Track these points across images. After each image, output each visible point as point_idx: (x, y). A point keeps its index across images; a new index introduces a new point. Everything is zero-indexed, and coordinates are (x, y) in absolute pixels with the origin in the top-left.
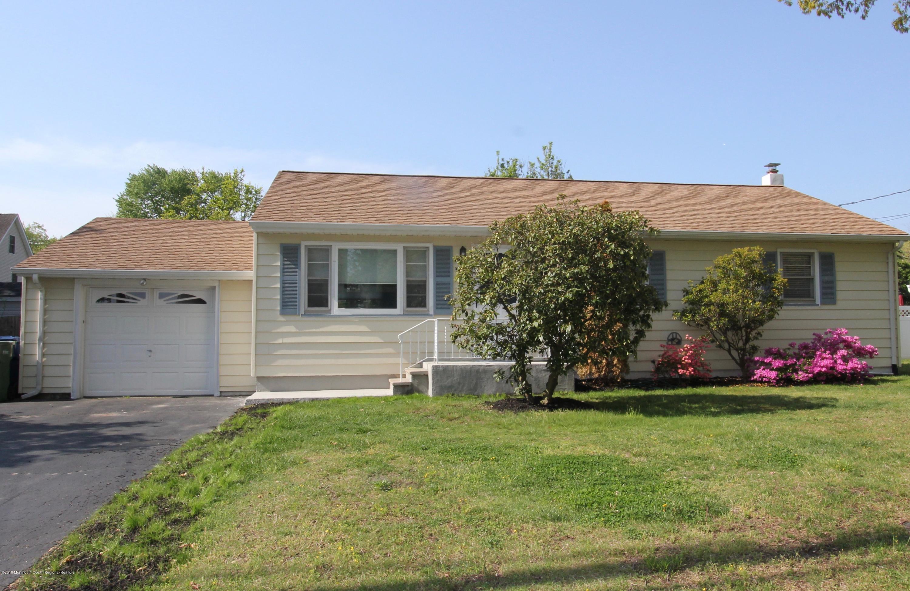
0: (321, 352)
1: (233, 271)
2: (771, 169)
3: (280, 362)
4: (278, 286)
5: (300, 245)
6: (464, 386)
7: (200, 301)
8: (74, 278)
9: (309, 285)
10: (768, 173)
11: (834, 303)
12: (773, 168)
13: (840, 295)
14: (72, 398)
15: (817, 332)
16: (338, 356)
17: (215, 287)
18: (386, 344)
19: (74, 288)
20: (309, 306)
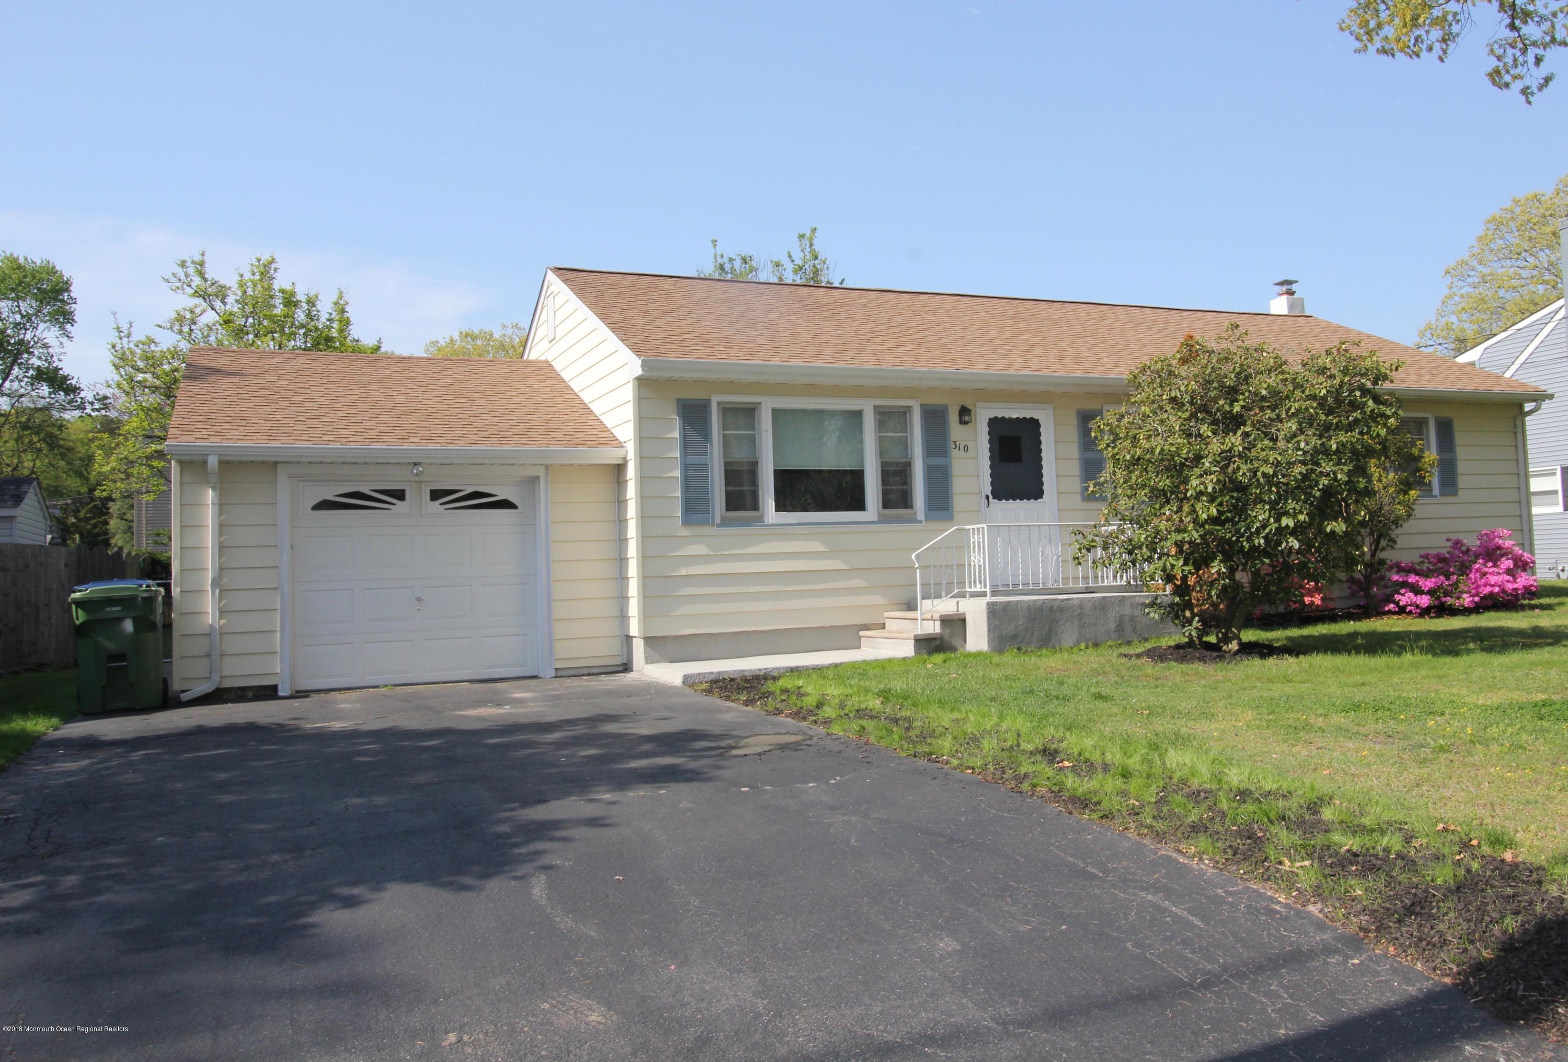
0: (751, 589)
1: (580, 448)
2: (1284, 288)
3: (685, 609)
4: (677, 473)
5: (709, 400)
6: (1032, 635)
7: (506, 504)
8: (276, 463)
9: (727, 472)
10: (1280, 295)
11: (1455, 494)
12: (1287, 287)
13: (1462, 481)
14: (281, 694)
15: (1454, 537)
16: (776, 596)
17: (538, 477)
18: (853, 572)
19: (275, 482)
20: (727, 510)
